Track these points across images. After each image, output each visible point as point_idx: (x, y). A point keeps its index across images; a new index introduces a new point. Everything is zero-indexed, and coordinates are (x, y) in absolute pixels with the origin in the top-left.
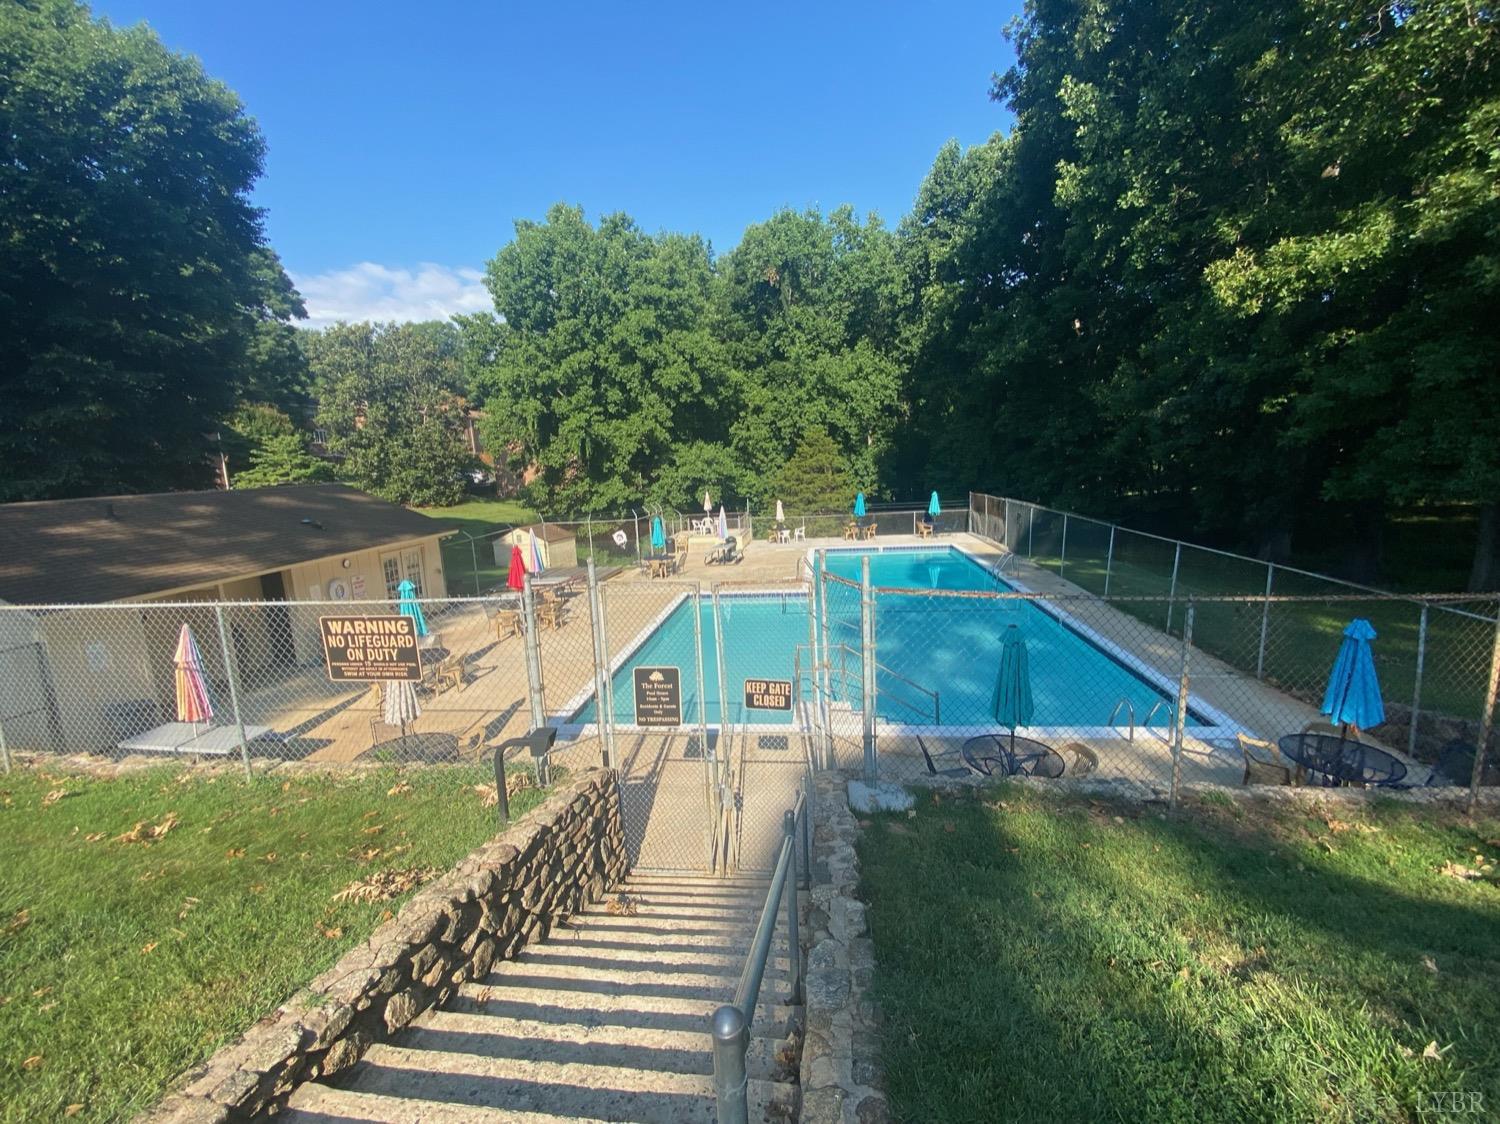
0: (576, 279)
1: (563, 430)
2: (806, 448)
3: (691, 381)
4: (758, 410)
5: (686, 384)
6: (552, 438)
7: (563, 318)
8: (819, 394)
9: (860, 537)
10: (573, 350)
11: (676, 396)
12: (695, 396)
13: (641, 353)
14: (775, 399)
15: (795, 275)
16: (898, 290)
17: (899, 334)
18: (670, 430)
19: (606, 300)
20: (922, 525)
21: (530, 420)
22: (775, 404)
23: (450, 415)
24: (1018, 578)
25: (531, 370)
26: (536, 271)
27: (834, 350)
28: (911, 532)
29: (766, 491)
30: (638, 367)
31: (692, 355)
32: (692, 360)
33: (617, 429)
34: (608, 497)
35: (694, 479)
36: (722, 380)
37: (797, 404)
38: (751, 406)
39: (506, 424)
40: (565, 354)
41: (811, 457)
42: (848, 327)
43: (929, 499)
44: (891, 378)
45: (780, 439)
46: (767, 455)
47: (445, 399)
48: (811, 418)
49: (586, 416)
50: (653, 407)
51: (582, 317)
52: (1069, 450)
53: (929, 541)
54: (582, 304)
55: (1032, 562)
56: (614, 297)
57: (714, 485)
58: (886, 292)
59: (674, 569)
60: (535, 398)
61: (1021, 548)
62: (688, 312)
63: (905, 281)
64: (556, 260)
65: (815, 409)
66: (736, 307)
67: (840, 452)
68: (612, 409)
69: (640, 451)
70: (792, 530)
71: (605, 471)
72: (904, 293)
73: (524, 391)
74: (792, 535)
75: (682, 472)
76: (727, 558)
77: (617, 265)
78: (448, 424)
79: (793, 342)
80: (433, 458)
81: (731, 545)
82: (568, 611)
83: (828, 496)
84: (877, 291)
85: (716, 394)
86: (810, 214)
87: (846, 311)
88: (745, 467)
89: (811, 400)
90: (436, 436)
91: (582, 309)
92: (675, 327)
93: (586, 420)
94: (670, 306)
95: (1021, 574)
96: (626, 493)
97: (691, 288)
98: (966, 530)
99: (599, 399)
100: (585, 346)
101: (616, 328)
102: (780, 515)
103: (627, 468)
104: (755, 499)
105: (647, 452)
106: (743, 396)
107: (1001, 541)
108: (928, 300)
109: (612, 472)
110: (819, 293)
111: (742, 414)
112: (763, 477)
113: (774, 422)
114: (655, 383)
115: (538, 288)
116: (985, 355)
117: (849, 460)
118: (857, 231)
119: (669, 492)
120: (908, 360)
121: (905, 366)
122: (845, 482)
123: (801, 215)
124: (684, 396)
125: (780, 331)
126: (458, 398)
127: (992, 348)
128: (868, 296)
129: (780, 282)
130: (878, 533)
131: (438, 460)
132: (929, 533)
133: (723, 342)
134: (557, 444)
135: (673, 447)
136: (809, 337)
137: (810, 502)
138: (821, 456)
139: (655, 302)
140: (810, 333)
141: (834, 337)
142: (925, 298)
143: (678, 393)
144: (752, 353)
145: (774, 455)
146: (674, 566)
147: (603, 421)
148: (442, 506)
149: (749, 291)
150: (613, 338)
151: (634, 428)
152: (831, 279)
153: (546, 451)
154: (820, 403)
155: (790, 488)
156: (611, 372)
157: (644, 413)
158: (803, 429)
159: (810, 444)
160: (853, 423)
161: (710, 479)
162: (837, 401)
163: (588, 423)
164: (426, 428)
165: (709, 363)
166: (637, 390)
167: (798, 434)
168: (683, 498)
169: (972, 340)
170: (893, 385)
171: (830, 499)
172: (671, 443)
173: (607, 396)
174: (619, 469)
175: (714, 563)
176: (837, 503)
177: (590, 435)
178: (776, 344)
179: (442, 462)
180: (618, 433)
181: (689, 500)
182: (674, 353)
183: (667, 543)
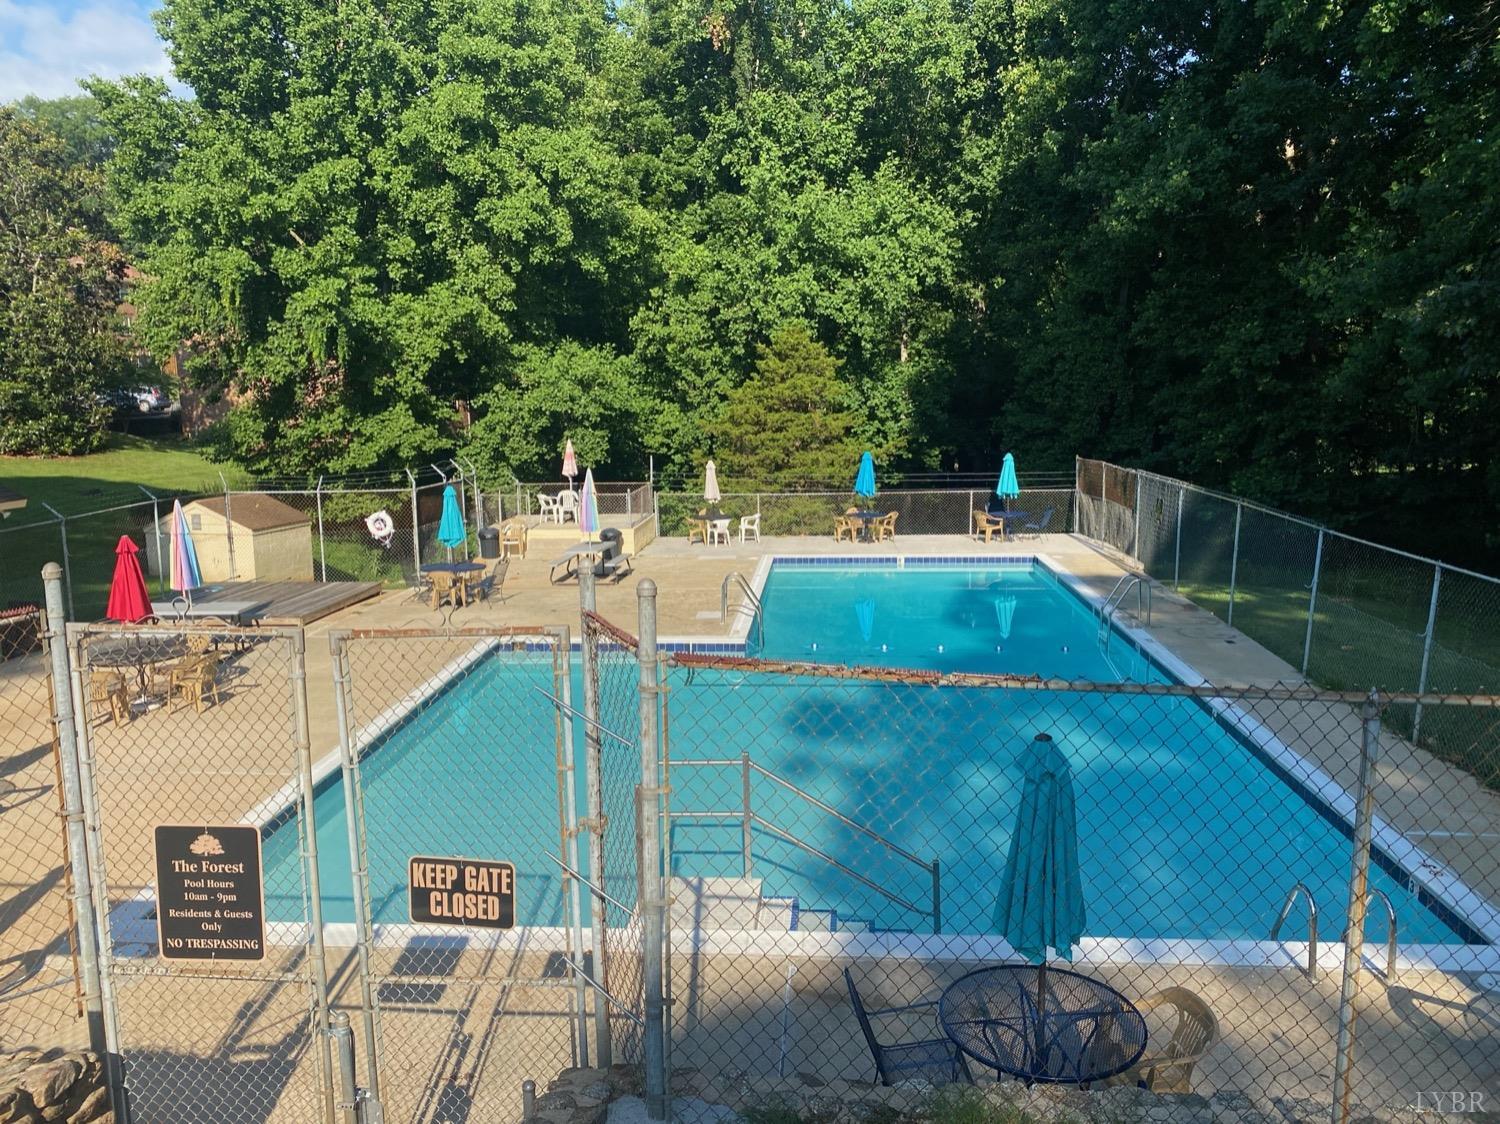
0: (330, 19)
1: (296, 306)
2: (773, 362)
3: (551, 223)
4: (686, 286)
5: (541, 228)
6: (272, 325)
7: (303, 94)
8: (802, 260)
9: (865, 536)
10: (321, 156)
11: (522, 252)
12: (565, 252)
13: (453, 166)
14: (719, 266)
15: (762, 32)
16: (955, 71)
17: (960, 152)
18: (508, 317)
19: (388, 60)
20: (983, 518)
21: (226, 287)
22: (718, 274)
23: (87, 276)
24: (1148, 625)
25: (232, 189)
27: (835, 178)
28: (963, 530)
29: (694, 443)
30: (447, 193)
31: (555, 174)
32: (556, 184)
33: (403, 311)
34: (382, 444)
35: (554, 415)
36: (617, 226)
37: (760, 277)
38: (673, 278)
39: (182, 294)
40: (303, 164)
41: (783, 380)
42: (862, 134)
43: (998, 466)
44: (940, 234)
45: (727, 344)
46: (701, 374)
47: (76, 245)
48: (786, 305)
49: (342, 284)
50: (476, 271)
51: (339, 93)
52: (1264, 382)
53: (996, 548)
54: (343, 68)
55: (1181, 593)
56: (403, 57)
57: (595, 426)
58: (934, 73)
59: (486, 590)
60: (240, 246)
61: (1161, 567)
62: (552, 92)
63: (969, 54)
65: (793, 287)
66: (650, 88)
67: (840, 373)
68: (394, 273)
69: (447, 356)
71: (377, 392)
72: (969, 76)
73: (218, 233)
74: (734, 532)
75: (530, 400)
76: (597, 573)
78: (82, 293)
79: (756, 160)
80: (50, 359)
81: (608, 544)
82: (244, 671)
83: (812, 455)
84: (918, 70)
85: (602, 252)
87: (859, 105)
88: (659, 394)
89: (786, 269)
90: (56, 317)
91: (344, 77)
92: (526, 119)
93: (340, 292)
94: (515, 78)
95: (1154, 616)
96: (418, 437)
97: (558, 45)
98: (1068, 530)
99: (370, 253)
100: (346, 149)
101: (407, 115)
102: (712, 490)
103: (421, 388)
105: (462, 358)
106: (658, 258)
107: (1129, 551)
108: (1011, 89)
109: (390, 397)
110: (808, 68)
111: (655, 292)
112: (693, 415)
113: (715, 311)
114: (480, 225)
115: (255, 31)
116: (1112, 198)
117: (859, 388)
119: (505, 438)
120: (975, 203)
121: (970, 214)
122: (848, 431)
124: (538, 252)
125: (732, 136)
126: (103, 244)
127: (1124, 185)
128: (902, 79)
129: (732, 43)
130: (899, 530)
131: (60, 362)
132: (995, 532)
133: (624, 152)
134: (281, 338)
135: (516, 349)
136: (788, 150)
137: (779, 468)
138: (803, 381)
139: (486, 69)
140: (790, 143)
141: (836, 152)
142: (1005, 88)
143: (527, 247)
144: (678, 177)
145: (714, 373)
146: (483, 584)
147: (376, 295)
148: (64, 454)
149: (674, 59)
150: (402, 136)
151: (438, 312)
152: (833, 43)
153: (259, 351)
154: (804, 278)
155: (740, 438)
156: (396, 202)
157: (459, 282)
158: (769, 326)
159: (781, 356)
160: (866, 317)
161: (586, 417)
162: (836, 275)
163: (345, 297)
164: (37, 300)
165: (590, 190)
166: (446, 238)
167: (759, 334)
168: (530, 451)
169: (1089, 168)
170: (943, 248)
171: (816, 462)
172: (511, 342)
173: (387, 248)
174: (406, 390)
175: (571, 580)
176: (830, 470)
177: (345, 321)
178: (724, 162)
179: (67, 369)
180: (404, 320)
181: (541, 456)
182: (520, 169)
183: (482, 537)
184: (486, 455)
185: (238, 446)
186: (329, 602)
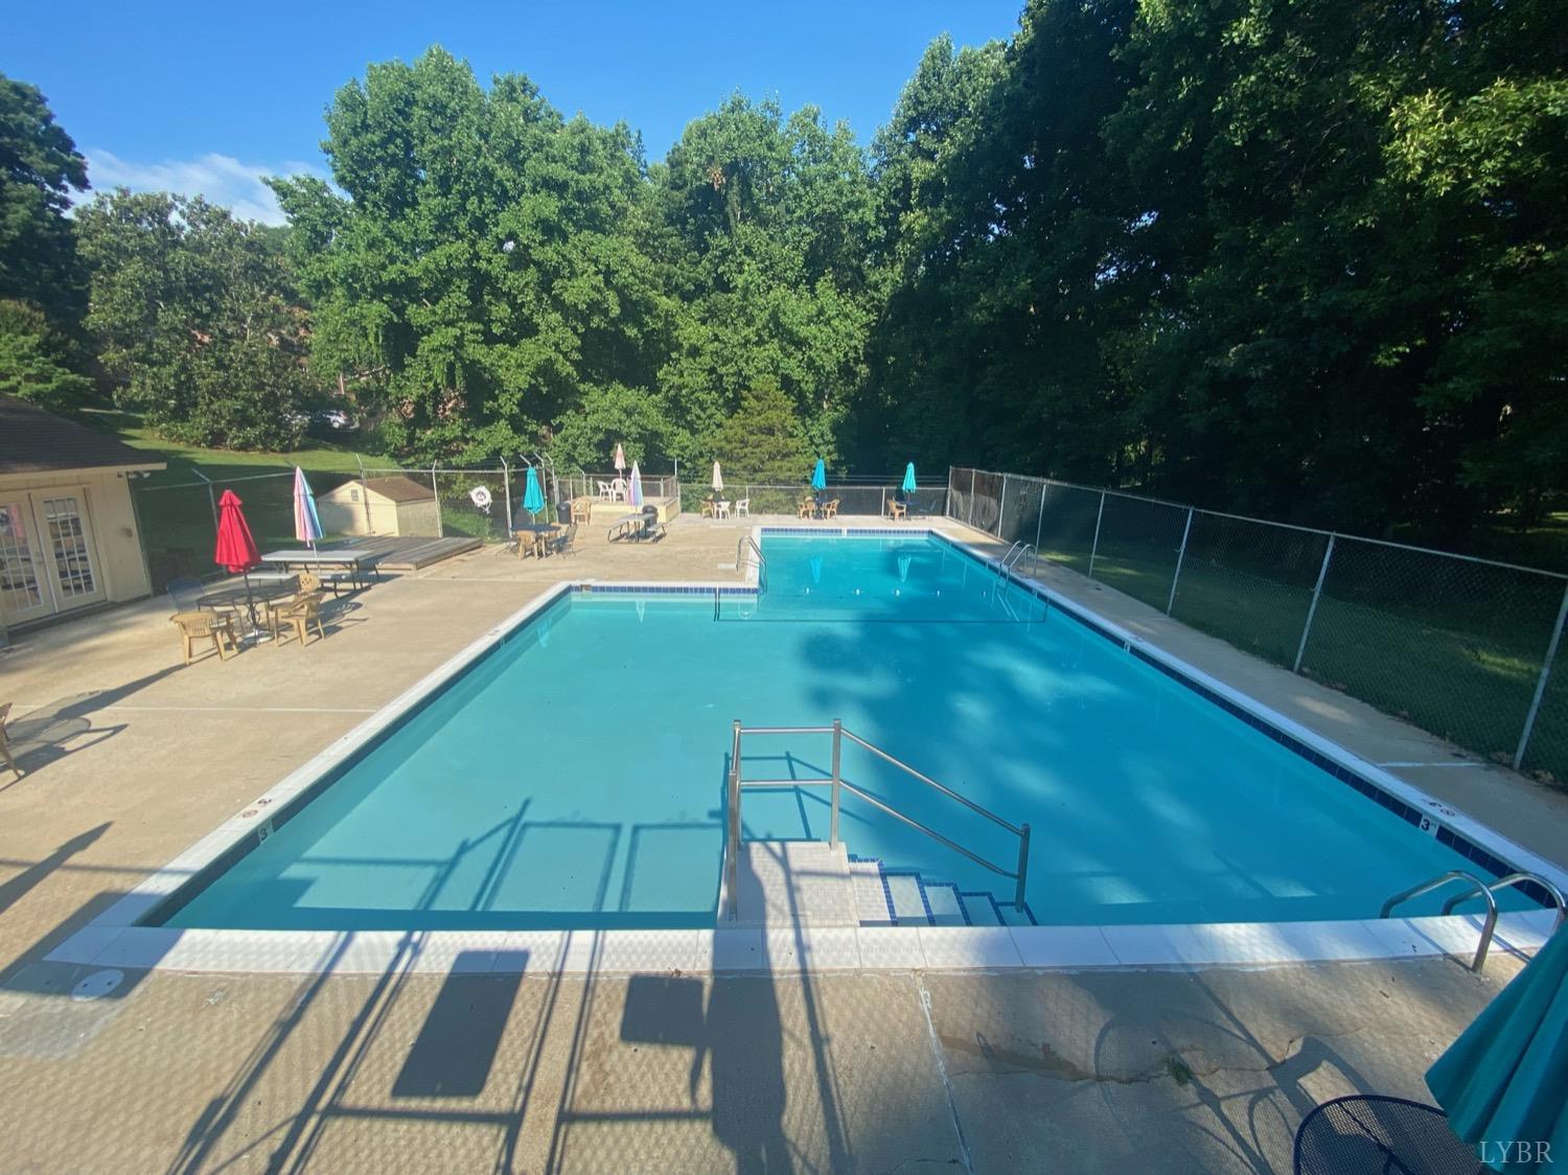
0: (446, 142)
1: (425, 345)
2: (754, 403)
3: (606, 300)
4: (695, 352)
5: (598, 303)
6: (408, 360)
7: (428, 196)
8: (771, 336)
11: (585, 320)
12: (613, 322)
13: (536, 254)
14: (716, 338)
15: (746, 183)
16: (871, 217)
17: (866, 276)
18: (574, 363)
19: (489, 174)
20: (893, 504)
21: (372, 329)
22: (717, 344)
24: (1034, 577)
25: (374, 260)
26: (389, 124)
27: (791, 286)
28: (878, 513)
29: (701, 454)
30: (532, 274)
31: (608, 266)
32: (609, 274)
33: (503, 356)
34: (489, 446)
35: (608, 432)
36: (650, 308)
37: (744, 346)
38: (686, 345)
41: (759, 414)
42: (808, 259)
43: (903, 471)
44: (857, 325)
45: (721, 390)
46: (704, 410)
47: (276, 308)
48: (761, 365)
49: (457, 333)
50: (553, 331)
51: (454, 199)
53: (900, 524)
54: (456, 179)
56: (499, 173)
57: (635, 441)
58: (856, 218)
59: (561, 545)
60: (381, 300)
62: (605, 209)
63: (878, 207)
64: (417, 111)
65: (765, 354)
66: (670, 219)
67: (793, 411)
68: (496, 329)
69: (533, 390)
70: (733, 504)
71: (485, 411)
73: (365, 290)
74: (732, 509)
75: (592, 420)
76: (641, 535)
77: (507, 134)
79: (741, 270)
81: (648, 516)
83: (777, 464)
84: (845, 217)
85: (640, 325)
86: (767, 106)
87: (807, 239)
88: (676, 422)
89: (760, 342)
91: (457, 187)
92: (587, 227)
93: (456, 338)
94: (580, 195)
96: (515, 443)
97: (610, 177)
98: (943, 514)
99: (478, 313)
100: (459, 238)
101: (502, 216)
102: (718, 482)
103: (516, 410)
104: (688, 465)
105: (545, 390)
106: (676, 334)
107: (993, 529)
108: (908, 228)
109: (494, 416)
110: (774, 212)
111: (674, 355)
112: (699, 437)
113: (713, 368)
114: (556, 298)
115: (391, 148)
116: (976, 299)
117: (804, 424)
118: (823, 139)
119: (575, 446)
120: (876, 309)
121: (873, 314)
122: (798, 450)
123: (756, 106)
124: (596, 319)
125: (725, 253)
128: (833, 223)
129: (726, 187)
130: (840, 512)
131: (268, 389)
132: (901, 514)
134: (415, 369)
135: (582, 387)
136: (760, 266)
137: (756, 471)
138: (772, 414)
139: (560, 187)
140: (762, 262)
141: (792, 269)
142: (904, 227)
143: (588, 315)
144: (689, 280)
145: (713, 410)
146: (558, 541)
147: (482, 342)
148: (274, 451)
149: (687, 199)
150: (499, 230)
151: (527, 357)
152: (791, 195)
153: (399, 378)
154: (773, 348)
155: (731, 451)
156: (497, 279)
157: (541, 337)
158: (750, 379)
159: (758, 398)
160: (810, 377)
161: (629, 434)
162: (792, 349)
163: (460, 339)
164: (250, 346)
165: (631, 279)
166: (532, 306)
167: (743, 384)
168: (592, 455)
169: (959, 281)
170: (858, 334)
171: (780, 468)
172: (578, 382)
173: (491, 312)
174: (506, 410)
175: (623, 540)
176: (789, 474)
177: (461, 359)
178: (719, 271)
179: (273, 393)
180: (503, 362)
181: (599, 459)
182: (583, 262)
183: (558, 509)
184: (562, 458)
185: (388, 445)
186: (439, 552)
